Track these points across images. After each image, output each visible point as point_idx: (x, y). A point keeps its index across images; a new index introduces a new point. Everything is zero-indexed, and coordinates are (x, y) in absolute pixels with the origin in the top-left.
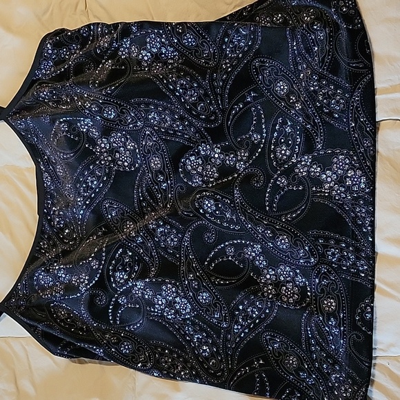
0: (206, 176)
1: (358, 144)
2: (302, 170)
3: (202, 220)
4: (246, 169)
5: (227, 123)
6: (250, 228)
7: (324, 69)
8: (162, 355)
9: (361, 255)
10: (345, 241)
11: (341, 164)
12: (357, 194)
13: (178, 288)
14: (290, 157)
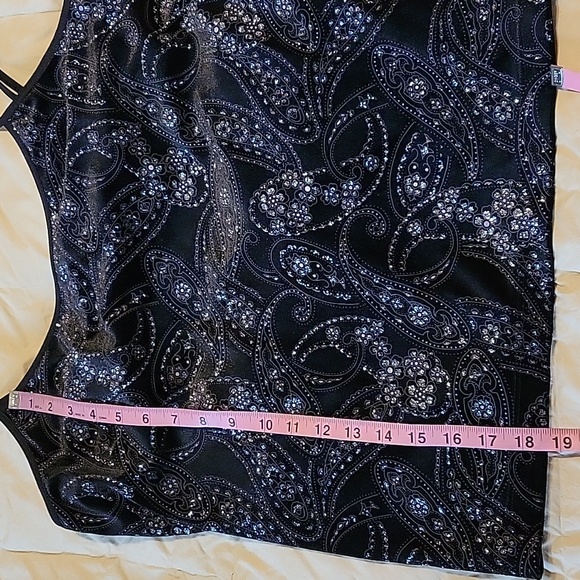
0: (291, 220)
1: (528, 172)
2: (444, 211)
3: (291, 287)
4: (357, 209)
5: (327, 139)
6: (367, 297)
7: (484, 61)
8: (221, 498)
9: (531, 334)
10: (508, 313)
11: (504, 201)
12: (527, 244)
13: (253, 391)
14: (426, 193)
